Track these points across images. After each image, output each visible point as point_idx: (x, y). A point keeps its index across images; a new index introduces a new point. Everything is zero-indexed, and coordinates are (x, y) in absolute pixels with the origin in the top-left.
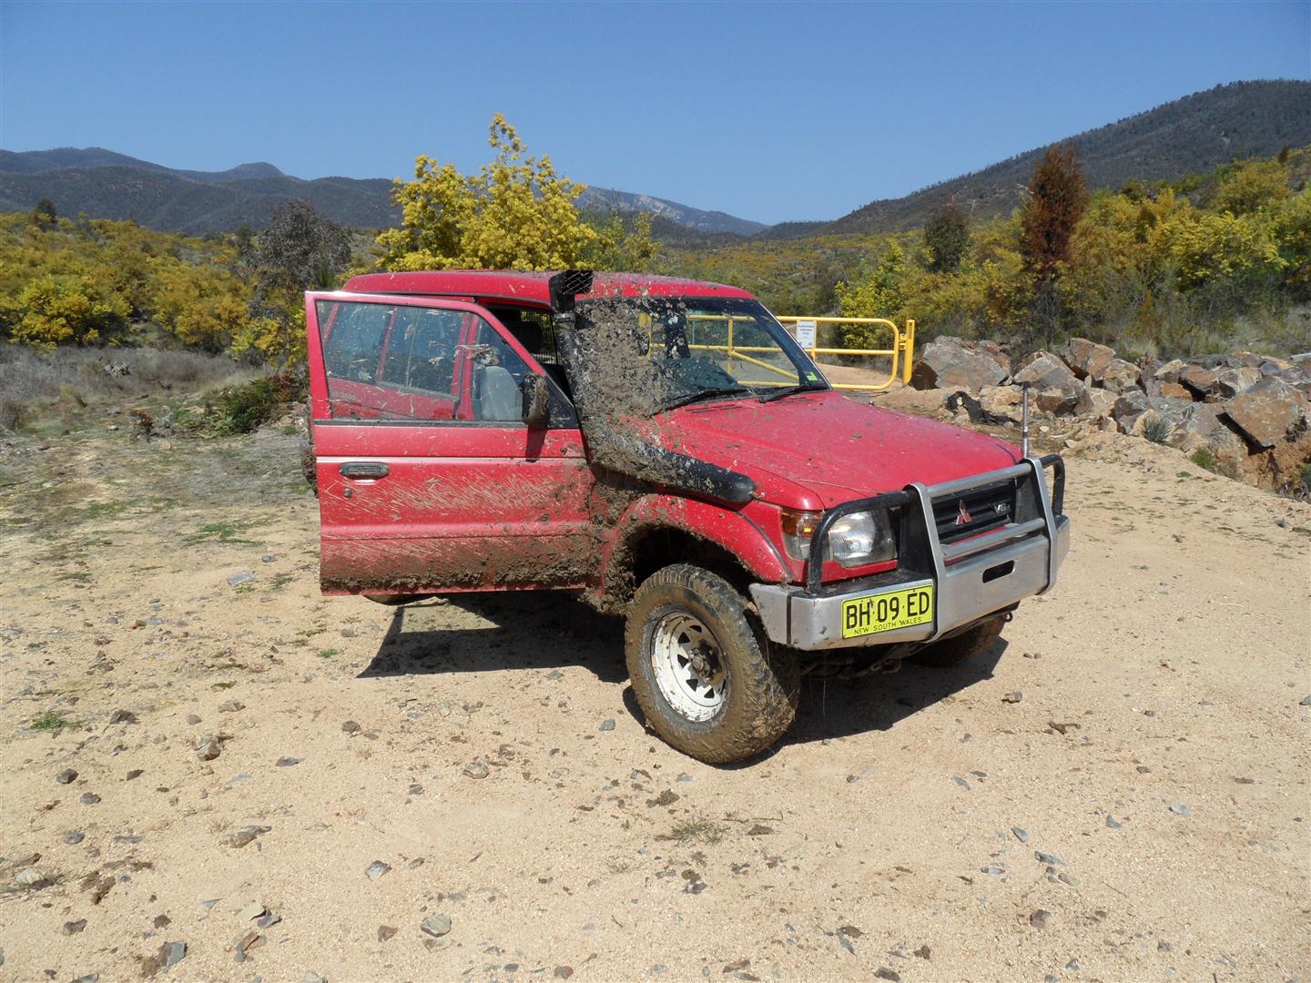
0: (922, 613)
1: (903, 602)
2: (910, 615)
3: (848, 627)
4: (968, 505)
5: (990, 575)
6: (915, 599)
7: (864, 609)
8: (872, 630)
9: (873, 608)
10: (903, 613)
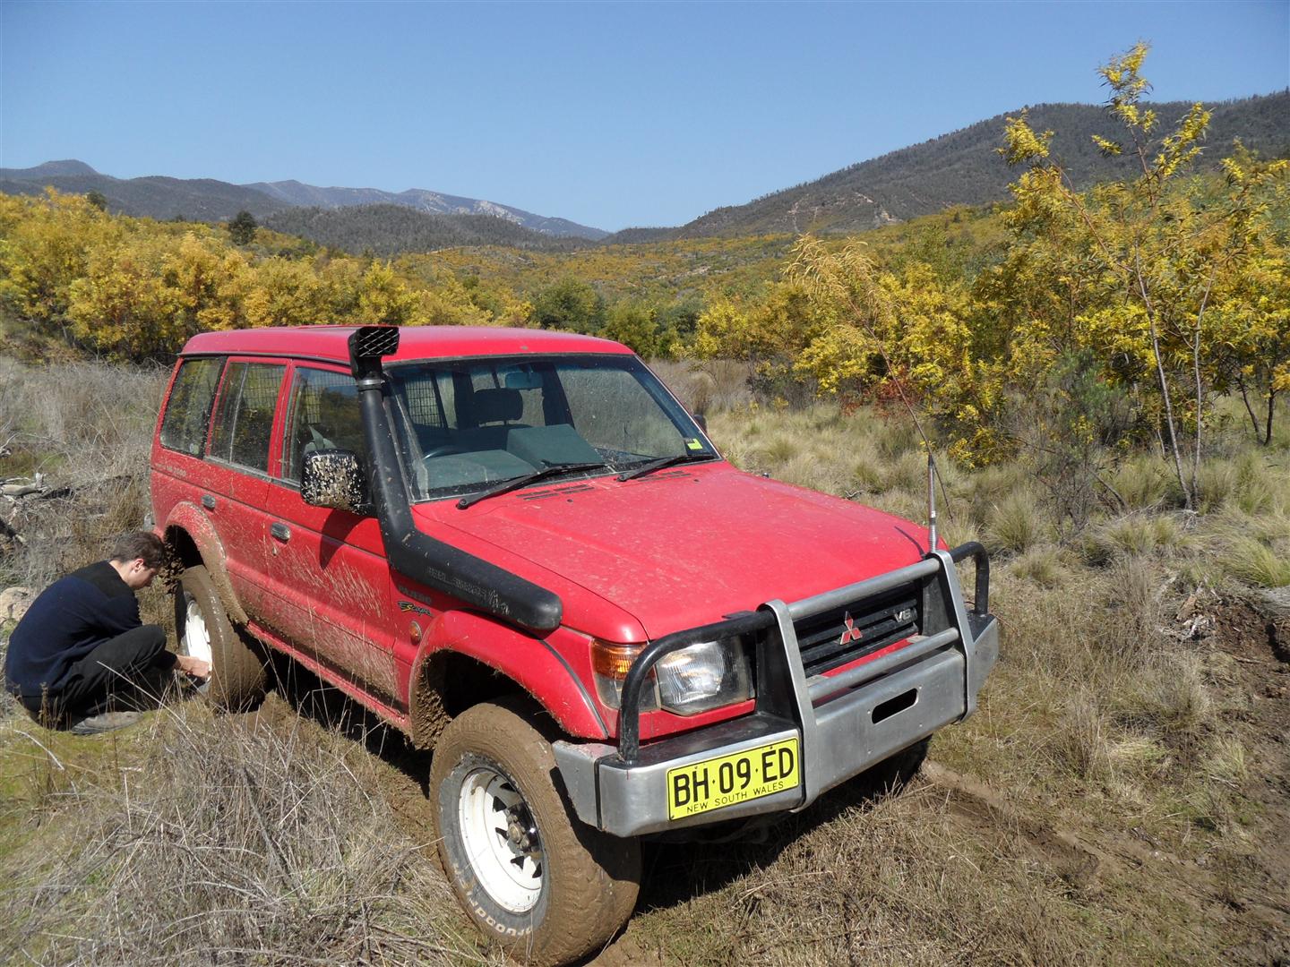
0: (783, 776)
1: (756, 763)
2: (766, 780)
4: (855, 616)
5: (881, 712)
6: (774, 759)
7: (700, 778)
8: (711, 805)
9: (714, 775)
10: (757, 778)
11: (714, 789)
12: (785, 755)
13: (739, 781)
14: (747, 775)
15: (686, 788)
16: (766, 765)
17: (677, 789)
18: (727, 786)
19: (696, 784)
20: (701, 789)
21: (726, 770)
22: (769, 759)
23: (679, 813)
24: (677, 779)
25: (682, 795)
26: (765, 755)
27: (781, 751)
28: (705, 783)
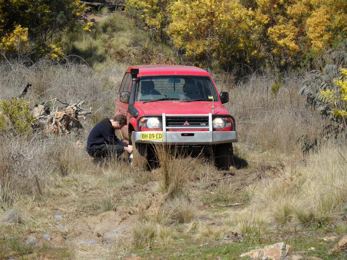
0: (160, 138)
1: (155, 135)
2: (157, 138)
3: (142, 138)
5: (183, 135)
6: (159, 135)
7: (146, 135)
8: (148, 140)
9: (148, 135)
10: (155, 137)
11: (148, 137)
12: (160, 135)
13: (152, 137)
14: (154, 136)
15: (144, 136)
16: (157, 136)
17: (142, 136)
18: (150, 137)
19: (145, 136)
20: (146, 137)
21: (150, 135)
22: (157, 135)
23: (143, 140)
24: (142, 134)
25: (143, 137)
26: (157, 134)
27: (160, 134)
28: (147, 136)
